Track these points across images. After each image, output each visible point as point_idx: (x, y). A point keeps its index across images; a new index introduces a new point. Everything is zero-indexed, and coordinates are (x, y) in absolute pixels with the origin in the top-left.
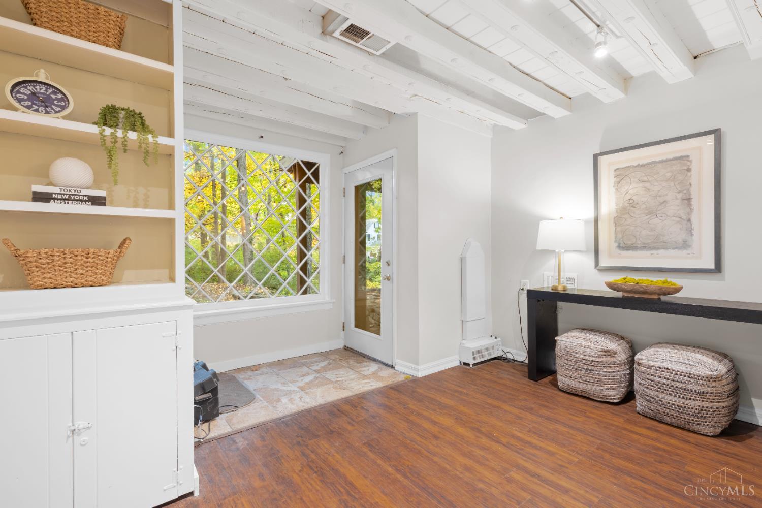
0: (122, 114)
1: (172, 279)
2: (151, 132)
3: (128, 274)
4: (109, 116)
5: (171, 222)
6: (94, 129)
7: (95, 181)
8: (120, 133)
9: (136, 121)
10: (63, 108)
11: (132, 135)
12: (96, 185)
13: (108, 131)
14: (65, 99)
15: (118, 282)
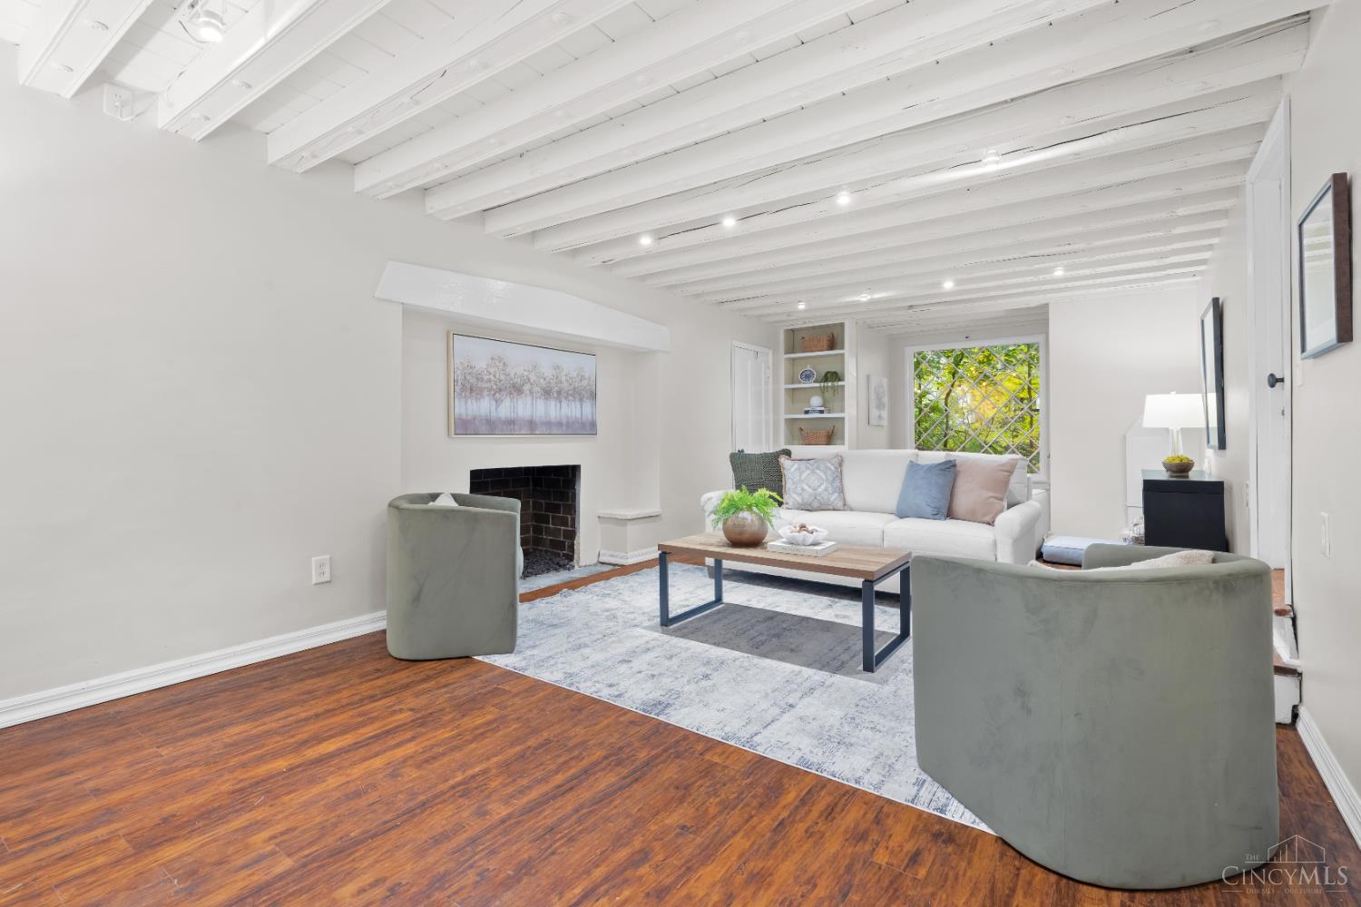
1: (844, 444)
5: (843, 419)
6: (818, 385)
10: (813, 377)
11: (830, 384)
14: (813, 374)
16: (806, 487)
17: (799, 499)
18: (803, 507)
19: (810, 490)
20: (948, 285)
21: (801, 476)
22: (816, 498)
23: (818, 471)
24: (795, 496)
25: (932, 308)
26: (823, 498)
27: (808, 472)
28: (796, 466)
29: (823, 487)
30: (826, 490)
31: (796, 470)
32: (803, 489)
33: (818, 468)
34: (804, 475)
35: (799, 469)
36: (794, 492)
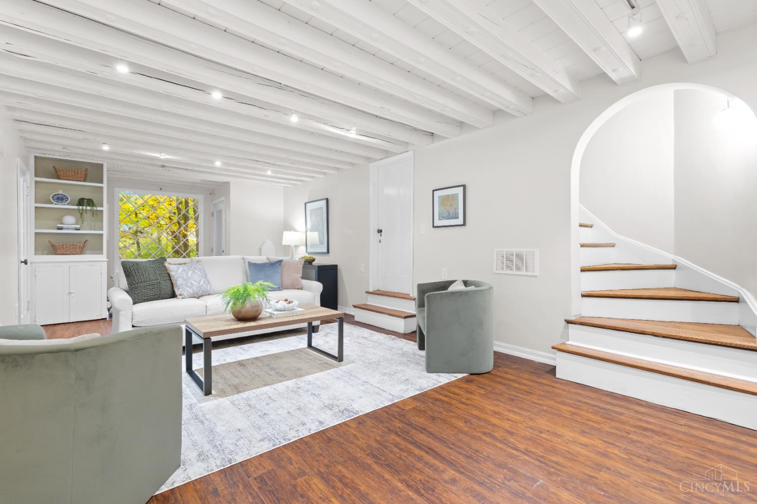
0: (86, 201)
1: (102, 254)
2: (95, 206)
3: (88, 252)
4: (81, 202)
5: (102, 235)
6: (76, 207)
7: (77, 221)
8: (84, 208)
9: (90, 202)
10: (67, 201)
11: (89, 208)
12: (77, 223)
13: (81, 207)
14: (67, 198)
15: (84, 254)
16: (193, 282)
17: (191, 291)
18: (192, 296)
19: (196, 284)
20: (218, 164)
21: (187, 275)
22: (200, 288)
23: (196, 271)
24: (187, 289)
25: (175, 170)
26: (204, 288)
27: (191, 272)
28: (181, 269)
29: (202, 281)
30: (204, 282)
31: (182, 271)
32: (192, 284)
33: (196, 269)
34: (190, 274)
35: (184, 270)
36: (187, 287)
